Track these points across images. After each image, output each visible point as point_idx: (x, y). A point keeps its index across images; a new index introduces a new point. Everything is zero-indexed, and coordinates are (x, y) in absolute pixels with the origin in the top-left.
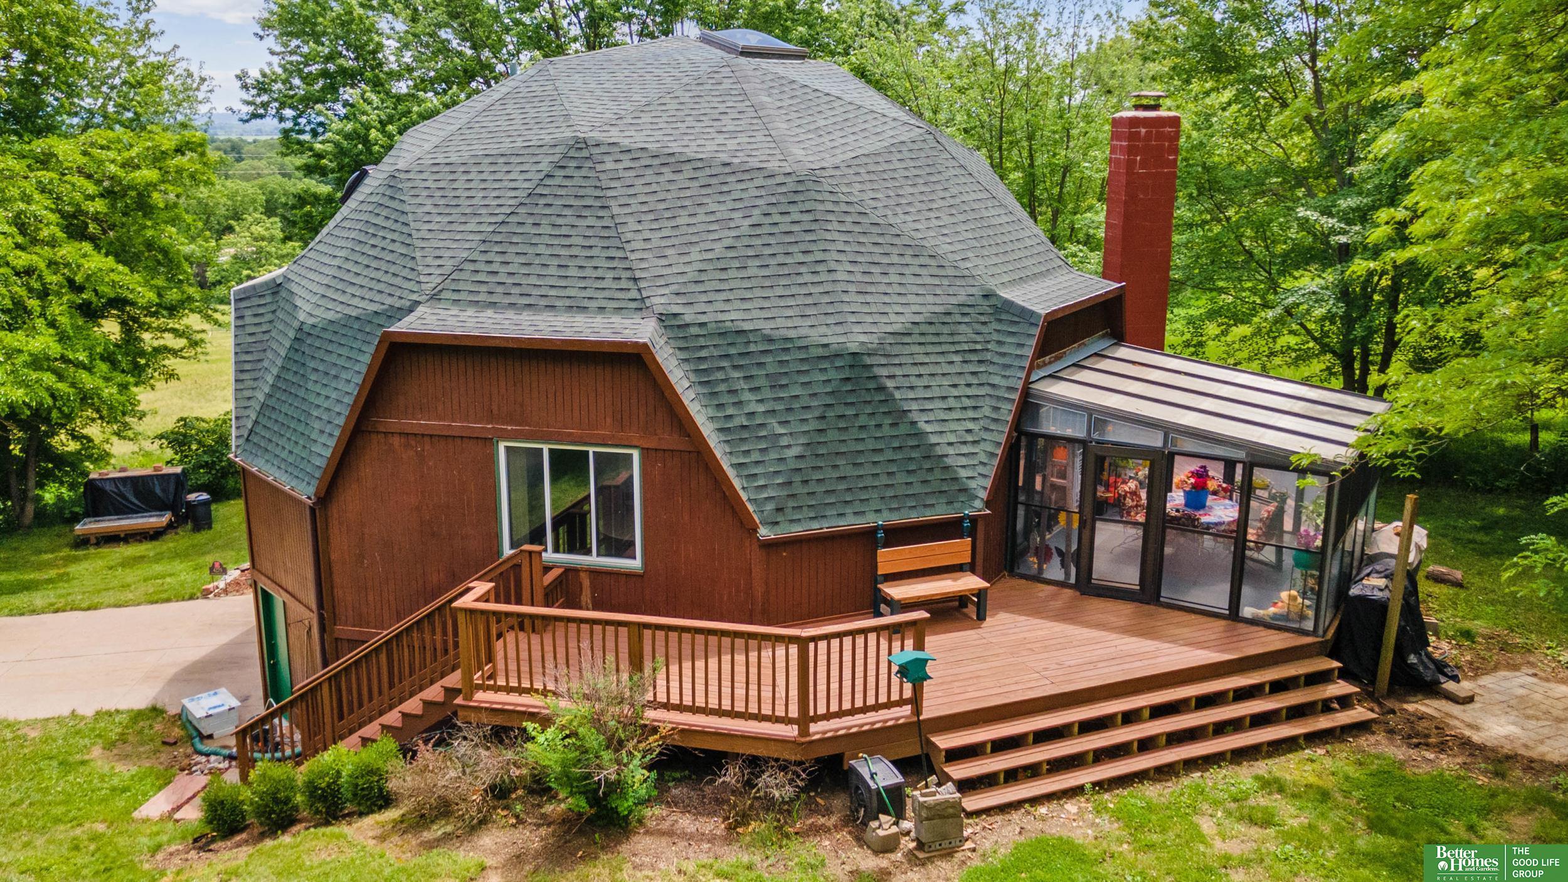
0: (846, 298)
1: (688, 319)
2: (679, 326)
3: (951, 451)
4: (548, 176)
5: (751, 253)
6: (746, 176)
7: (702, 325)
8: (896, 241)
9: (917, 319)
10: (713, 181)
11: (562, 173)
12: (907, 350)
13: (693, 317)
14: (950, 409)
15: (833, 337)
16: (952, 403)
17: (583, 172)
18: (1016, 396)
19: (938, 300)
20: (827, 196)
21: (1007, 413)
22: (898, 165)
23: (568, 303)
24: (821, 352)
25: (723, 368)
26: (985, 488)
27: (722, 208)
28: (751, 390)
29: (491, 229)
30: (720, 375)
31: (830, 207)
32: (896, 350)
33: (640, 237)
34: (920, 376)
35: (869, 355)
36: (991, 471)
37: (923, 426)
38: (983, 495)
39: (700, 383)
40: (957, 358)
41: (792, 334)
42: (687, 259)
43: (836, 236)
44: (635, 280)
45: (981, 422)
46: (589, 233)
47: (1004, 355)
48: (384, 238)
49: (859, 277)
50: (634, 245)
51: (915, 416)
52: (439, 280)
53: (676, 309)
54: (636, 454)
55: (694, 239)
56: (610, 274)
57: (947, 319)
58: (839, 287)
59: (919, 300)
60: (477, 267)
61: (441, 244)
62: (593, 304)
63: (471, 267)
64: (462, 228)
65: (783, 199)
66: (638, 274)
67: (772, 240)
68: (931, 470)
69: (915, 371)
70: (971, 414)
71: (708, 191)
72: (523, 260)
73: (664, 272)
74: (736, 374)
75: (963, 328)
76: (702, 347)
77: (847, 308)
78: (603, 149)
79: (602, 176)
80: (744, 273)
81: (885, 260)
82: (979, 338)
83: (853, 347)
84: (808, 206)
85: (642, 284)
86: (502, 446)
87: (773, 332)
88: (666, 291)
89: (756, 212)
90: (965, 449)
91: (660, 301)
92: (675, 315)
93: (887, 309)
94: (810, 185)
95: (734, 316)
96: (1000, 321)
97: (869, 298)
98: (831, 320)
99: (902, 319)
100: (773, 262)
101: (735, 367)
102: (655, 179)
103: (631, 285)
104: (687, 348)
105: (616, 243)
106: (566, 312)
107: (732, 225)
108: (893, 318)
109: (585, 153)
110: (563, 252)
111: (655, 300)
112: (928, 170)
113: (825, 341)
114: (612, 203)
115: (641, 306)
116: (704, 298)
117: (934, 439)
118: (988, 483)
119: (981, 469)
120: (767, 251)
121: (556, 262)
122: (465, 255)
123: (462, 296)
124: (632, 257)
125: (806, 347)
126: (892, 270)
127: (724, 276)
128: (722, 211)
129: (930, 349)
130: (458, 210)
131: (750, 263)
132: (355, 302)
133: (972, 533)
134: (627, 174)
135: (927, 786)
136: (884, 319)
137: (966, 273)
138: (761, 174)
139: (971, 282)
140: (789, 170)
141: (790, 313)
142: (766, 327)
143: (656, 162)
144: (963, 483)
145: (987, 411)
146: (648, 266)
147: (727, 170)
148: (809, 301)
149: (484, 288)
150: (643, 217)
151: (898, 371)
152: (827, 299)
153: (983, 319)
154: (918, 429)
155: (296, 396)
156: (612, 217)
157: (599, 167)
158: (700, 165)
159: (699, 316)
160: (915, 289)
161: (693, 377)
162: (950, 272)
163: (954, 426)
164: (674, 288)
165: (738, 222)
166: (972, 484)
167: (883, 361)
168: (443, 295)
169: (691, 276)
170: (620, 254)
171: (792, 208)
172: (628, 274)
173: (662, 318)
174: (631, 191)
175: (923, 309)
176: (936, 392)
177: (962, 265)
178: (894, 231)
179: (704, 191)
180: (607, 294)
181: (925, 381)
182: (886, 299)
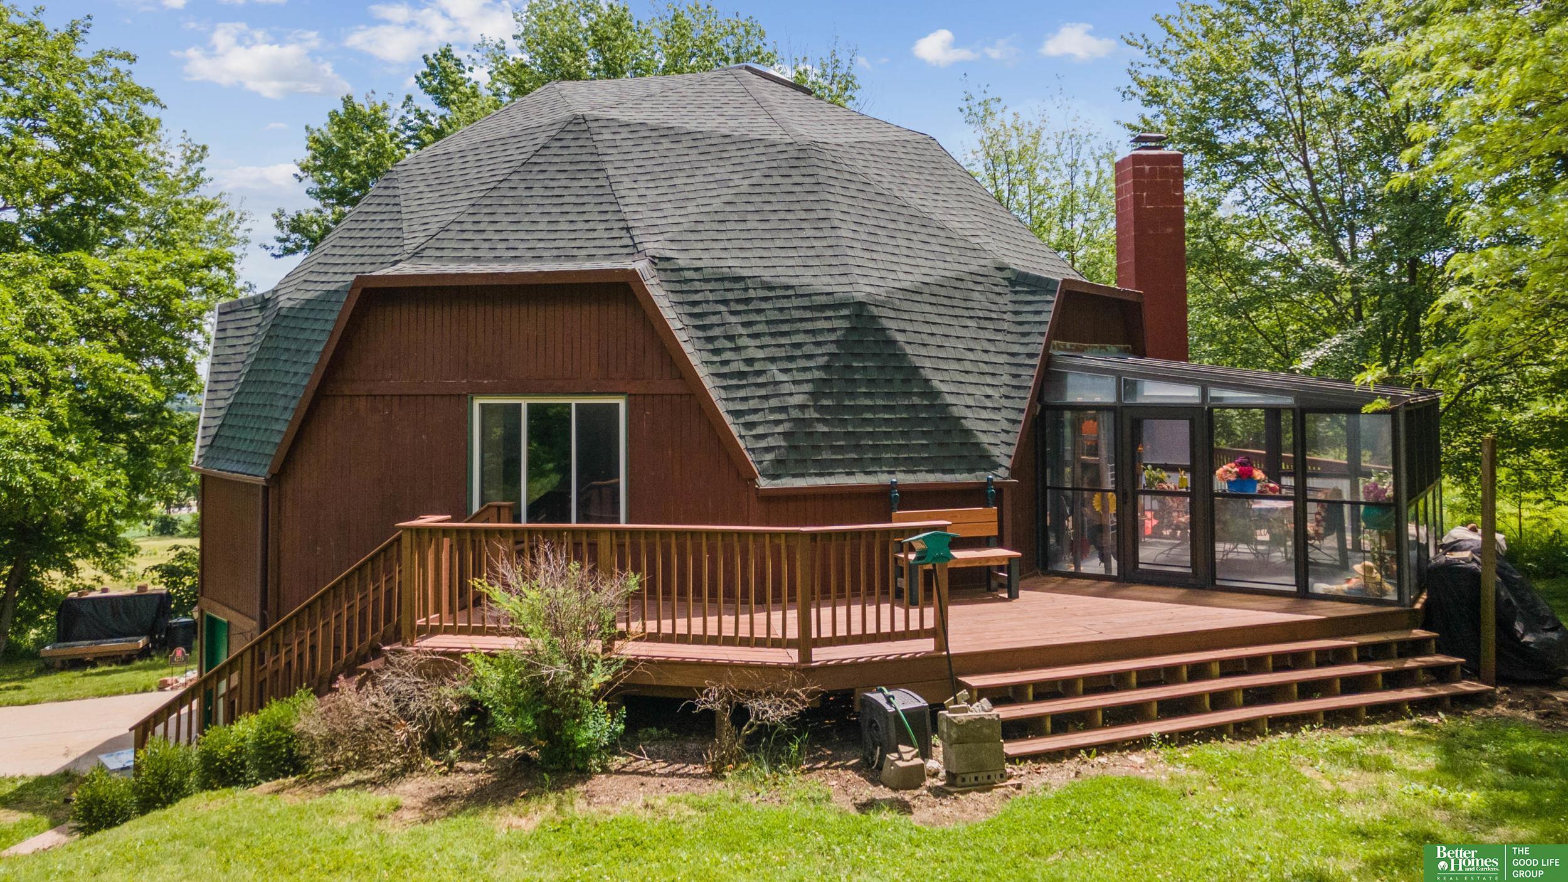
0: (850, 252)
1: (682, 263)
2: (672, 270)
3: (969, 413)
4: (544, 147)
5: (750, 208)
6: (748, 145)
7: (696, 270)
8: (904, 211)
9: (927, 280)
10: (712, 149)
11: (559, 144)
12: (917, 307)
13: (688, 261)
14: (967, 372)
15: (839, 287)
16: (969, 366)
17: (580, 143)
18: (1036, 361)
19: (948, 266)
20: (830, 165)
21: (1029, 378)
22: (903, 156)
23: (555, 253)
24: (823, 300)
25: (720, 313)
26: (1010, 457)
27: (721, 170)
28: (749, 336)
29: (482, 194)
30: (714, 319)
31: (834, 174)
32: (906, 306)
33: (635, 193)
34: (932, 334)
35: (877, 306)
36: (1015, 439)
37: (937, 384)
38: (1008, 463)
39: (694, 327)
40: (972, 323)
41: (793, 282)
42: (683, 212)
43: (840, 199)
44: (628, 229)
45: (1002, 390)
46: (584, 192)
47: (1021, 323)
48: (373, 221)
49: (864, 237)
50: (627, 200)
51: (928, 374)
52: (423, 240)
53: (669, 254)
54: (622, 402)
55: (691, 195)
56: (603, 226)
57: (958, 284)
58: (843, 242)
59: (929, 263)
60: (465, 227)
61: (429, 213)
62: (584, 252)
63: (458, 227)
64: (452, 198)
65: (784, 164)
66: (631, 224)
67: (772, 198)
68: (948, 432)
69: (927, 329)
70: (989, 380)
71: (708, 157)
72: (511, 218)
73: (659, 222)
74: (733, 319)
75: (976, 296)
76: (697, 292)
77: (851, 261)
78: (601, 123)
79: (598, 144)
80: (743, 226)
81: (892, 225)
82: (994, 307)
83: (860, 297)
84: (810, 171)
85: (634, 232)
86: (477, 403)
87: (774, 279)
88: (660, 238)
89: (756, 173)
90: (985, 415)
91: (653, 246)
92: (668, 259)
93: (895, 267)
94: (812, 153)
95: (733, 263)
96: (1016, 292)
97: (875, 256)
98: (834, 271)
99: (910, 278)
100: (772, 217)
101: (733, 313)
102: (653, 147)
103: (624, 233)
104: (682, 292)
105: (611, 199)
106: (553, 261)
107: (731, 184)
108: (902, 276)
109: (584, 127)
110: (554, 210)
111: (646, 245)
112: (934, 165)
113: (829, 289)
114: (608, 166)
115: (635, 250)
116: (701, 245)
117: (950, 399)
118: (1012, 451)
119: (1004, 437)
120: (767, 207)
121: (547, 218)
122: (452, 218)
123: (445, 253)
124: (626, 209)
125: (810, 295)
126: (898, 234)
127: (722, 227)
128: (721, 173)
129: (942, 310)
130: (451, 186)
131: (749, 217)
132: (337, 278)
133: (998, 500)
134: (625, 143)
135: (956, 702)
136: (892, 276)
137: (977, 247)
138: (762, 144)
139: (983, 255)
140: (791, 141)
141: (791, 262)
142: (767, 275)
143: (654, 134)
144: (987, 451)
145: (1006, 379)
146: (640, 216)
147: (728, 140)
148: (812, 253)
149: (469, 245)
150: (639, 178)
151: (908, 327)
152: (830, 252)
153: (997, 289)
154: (932, 387)
155: (265, 382)
156: (607, 177)
157: (595, 137)
158: (699, 136)
159: (694, 262)
160: (923, 254)
161: (687, 320)
162: (961, 244)
163: (971, 389)
164: (667, 236)
165: (737, 183)
166: (995, 451)
167: (892, 314)
168: (425, 253)
169: (686, 227)
170: (614, 208)
171: (793, 172)
172: (622, 224)
173: (654, 260)
174: (629, 157)
175: (933, 272)
176: (952, 354)
177: (973, 240)
178: (899, 202)
179: (702, 158)
180: (598, 243)
181: (939, 341)
182: (894, 259)
